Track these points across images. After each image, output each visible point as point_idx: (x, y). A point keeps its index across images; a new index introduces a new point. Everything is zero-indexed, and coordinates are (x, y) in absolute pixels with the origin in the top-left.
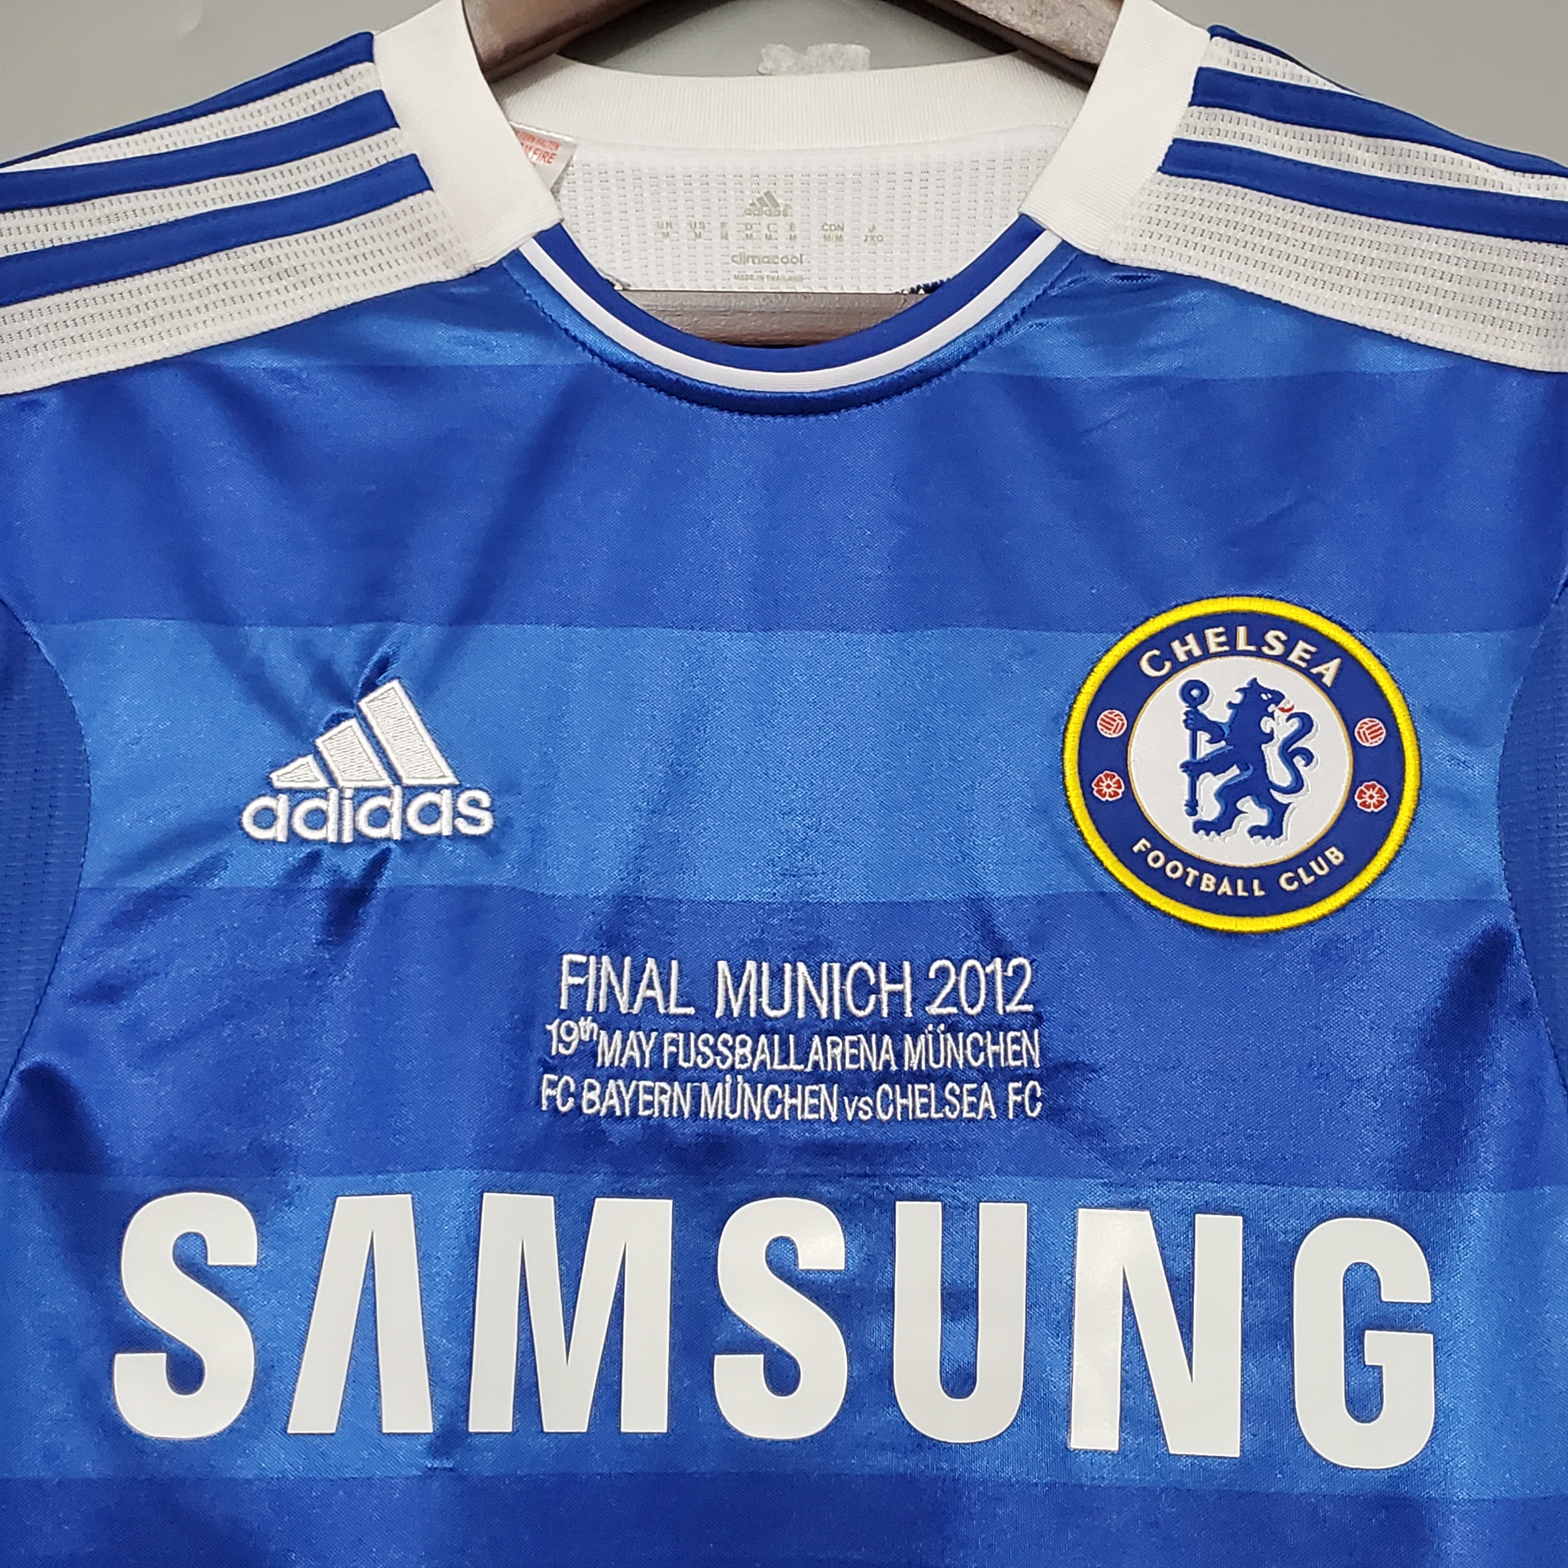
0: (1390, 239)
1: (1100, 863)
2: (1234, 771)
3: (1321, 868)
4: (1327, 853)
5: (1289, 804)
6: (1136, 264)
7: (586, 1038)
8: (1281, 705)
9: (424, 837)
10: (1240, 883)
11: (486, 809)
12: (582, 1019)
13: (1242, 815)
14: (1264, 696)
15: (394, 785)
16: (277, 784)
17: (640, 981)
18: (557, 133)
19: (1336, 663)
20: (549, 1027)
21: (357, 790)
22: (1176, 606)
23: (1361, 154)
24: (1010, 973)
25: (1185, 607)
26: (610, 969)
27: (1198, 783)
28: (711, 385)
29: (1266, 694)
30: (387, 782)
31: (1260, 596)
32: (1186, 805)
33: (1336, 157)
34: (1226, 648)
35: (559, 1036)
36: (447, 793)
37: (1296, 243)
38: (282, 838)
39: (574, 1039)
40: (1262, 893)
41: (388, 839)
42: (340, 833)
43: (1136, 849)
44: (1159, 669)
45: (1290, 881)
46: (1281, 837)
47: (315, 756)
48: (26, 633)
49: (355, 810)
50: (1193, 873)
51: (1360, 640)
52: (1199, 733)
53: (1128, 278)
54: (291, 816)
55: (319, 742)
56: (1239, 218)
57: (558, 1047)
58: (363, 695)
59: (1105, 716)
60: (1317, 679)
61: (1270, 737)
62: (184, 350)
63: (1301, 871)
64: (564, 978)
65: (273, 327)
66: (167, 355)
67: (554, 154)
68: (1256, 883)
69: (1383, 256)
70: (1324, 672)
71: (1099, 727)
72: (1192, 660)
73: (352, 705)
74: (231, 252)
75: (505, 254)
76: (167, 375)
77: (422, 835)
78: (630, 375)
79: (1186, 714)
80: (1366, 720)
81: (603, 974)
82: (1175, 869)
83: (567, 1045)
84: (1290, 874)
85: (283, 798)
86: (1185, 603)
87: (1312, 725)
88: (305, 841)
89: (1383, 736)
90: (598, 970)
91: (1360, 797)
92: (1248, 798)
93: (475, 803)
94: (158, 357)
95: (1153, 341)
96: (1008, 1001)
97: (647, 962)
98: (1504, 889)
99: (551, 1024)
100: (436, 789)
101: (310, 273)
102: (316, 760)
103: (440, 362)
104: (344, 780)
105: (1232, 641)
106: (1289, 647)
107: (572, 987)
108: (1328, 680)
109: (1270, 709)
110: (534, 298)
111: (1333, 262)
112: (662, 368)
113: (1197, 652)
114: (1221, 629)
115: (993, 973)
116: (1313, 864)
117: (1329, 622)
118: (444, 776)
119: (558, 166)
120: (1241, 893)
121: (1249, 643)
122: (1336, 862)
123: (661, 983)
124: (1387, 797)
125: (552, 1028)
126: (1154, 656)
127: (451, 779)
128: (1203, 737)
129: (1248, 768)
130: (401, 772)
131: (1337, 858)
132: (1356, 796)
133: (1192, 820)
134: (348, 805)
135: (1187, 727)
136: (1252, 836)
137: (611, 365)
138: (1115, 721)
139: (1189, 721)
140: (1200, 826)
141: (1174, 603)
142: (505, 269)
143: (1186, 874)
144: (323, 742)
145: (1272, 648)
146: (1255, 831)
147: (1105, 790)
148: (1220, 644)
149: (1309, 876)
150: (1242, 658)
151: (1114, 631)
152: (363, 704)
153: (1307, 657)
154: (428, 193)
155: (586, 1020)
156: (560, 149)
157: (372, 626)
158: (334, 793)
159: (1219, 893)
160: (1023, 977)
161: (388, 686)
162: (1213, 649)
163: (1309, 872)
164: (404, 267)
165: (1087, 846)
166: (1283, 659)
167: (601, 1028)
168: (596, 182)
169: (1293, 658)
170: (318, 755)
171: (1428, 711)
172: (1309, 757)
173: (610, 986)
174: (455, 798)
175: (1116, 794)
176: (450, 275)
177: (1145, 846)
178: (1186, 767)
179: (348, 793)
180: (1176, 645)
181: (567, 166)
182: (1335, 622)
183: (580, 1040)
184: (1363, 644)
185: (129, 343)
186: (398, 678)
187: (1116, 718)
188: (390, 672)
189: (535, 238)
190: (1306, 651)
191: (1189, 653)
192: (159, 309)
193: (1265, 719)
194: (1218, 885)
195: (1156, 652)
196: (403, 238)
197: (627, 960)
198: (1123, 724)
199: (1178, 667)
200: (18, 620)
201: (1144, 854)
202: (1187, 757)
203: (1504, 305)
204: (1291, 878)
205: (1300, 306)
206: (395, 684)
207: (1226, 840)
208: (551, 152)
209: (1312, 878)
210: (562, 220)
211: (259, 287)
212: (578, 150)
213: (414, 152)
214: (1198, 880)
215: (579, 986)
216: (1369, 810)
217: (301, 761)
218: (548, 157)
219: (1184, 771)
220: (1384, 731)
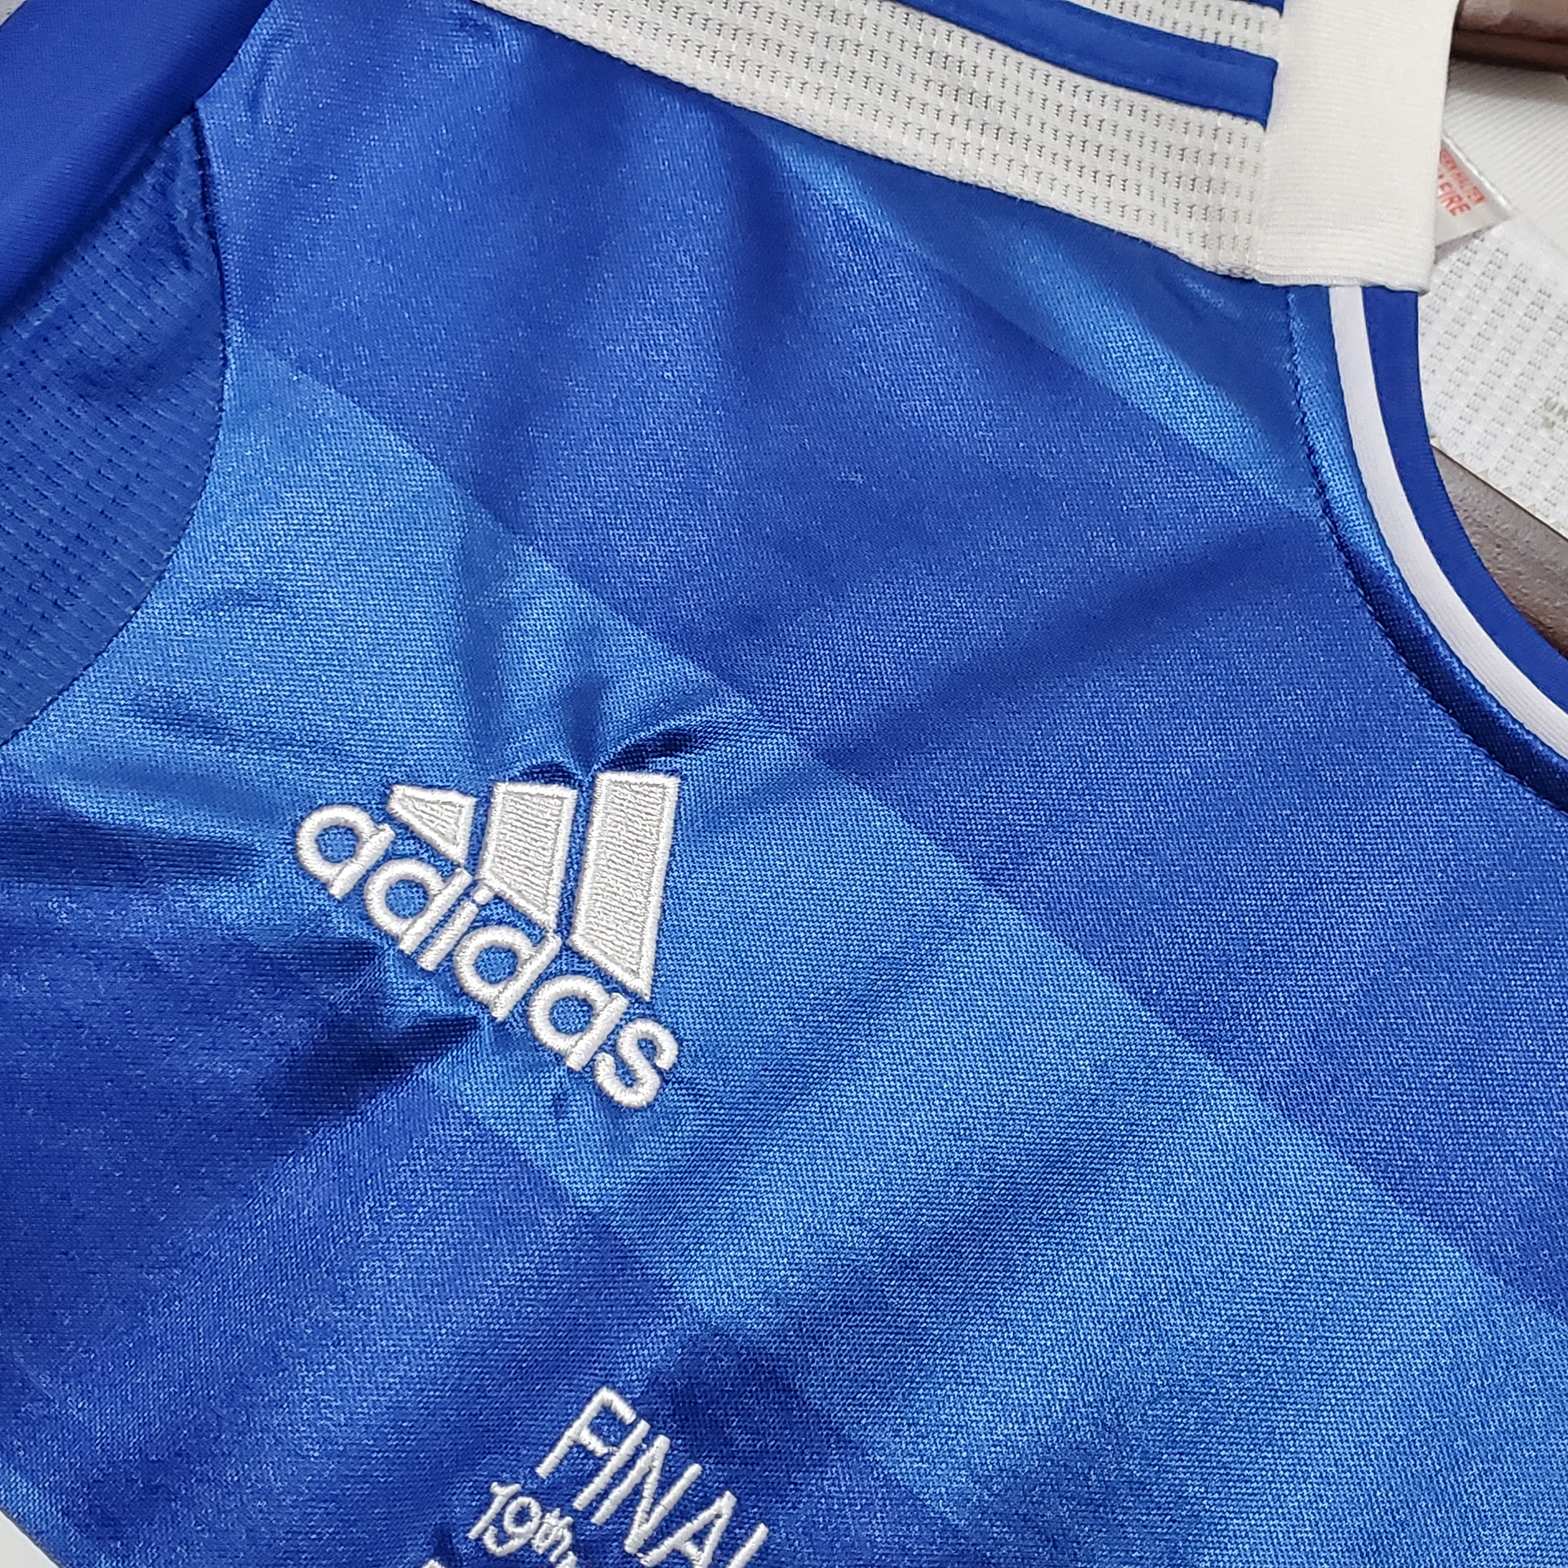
7: (540, 1545)
9: (537, 1045)
11: (660, 1072)
12: (557, 1512)
15: (556, 932)
16: (395, 806)
17: (689, 1520)
18: (1493, 185)
20: (495, 1488)
21: (498, 898)
26: (658, 1464)
28: (1476, 681)
30: (548, 918)
35: (500, 1515)
36: (620, 1002)
38: (338, 889)
39: (518, 1536)
41: (485, 1007)
42: (425, 943)
47: (477, 805)
48: (222, 336)
49: (473, 927)
54: (376, 867)
55: (501, 789)
57: (486, 1530)
58: (615, 765)
62: (746, 102)
64: (577, 1424)
65: (895, 158)
66: (718, 93)
67: (1468, 208)
73: (587, 767)
74: (915, 16)
75: (1303, 282)
76: (696, 120)
77: (536, 1039)
78: (1359, 580)
81: (641, 1463)
83: (503, 1537)
85: (388, 832)
88: (368, 919)
90: (638, 1452)
93: (648, 1047)
94: (702, 87)
97: (721, 1495)
99: (503, 1483)
100: (612, 985)
101: (1005, 119)
102: (476, 811)
103: (1092, 370)
104: (490, 870)
107: (579, 1446)
110: (1299, 372)
112: (1417, 605)
118: (635, 973)
119: (1461, 225)
123: (720, 1546)
125: (501, 1492)
127: (641, 984)
130: (581, 922)
134: (468, 911)
137: (1342, 546)
142: (1288, 304)
144: (509, 793)
152: (606, 779)
154: (1255, 126)
155: (561, 1517)
156: (1480, 205)
157: (706, 676)
158: (462, 879)
161: (659, 779)
164: (1143, 201)
167: (574, 1548)
168: (1500, 284)
170: (484, 804)
173: (637, 1491)
174: (628, 1018)
176: (1200, 257)
179: (482, 895)
181: (1475, 235)
183: (528, 1545)
185: (678, 40)
186: (684, 778)
188: (677, 762)
189: (1364, 289)
192: (756, 22)
196: (1173, 164)
197: (693, 1470)
200: (224, 308)
206: (672, 783)
208: (1465, 200)
210: (1424, 292)
211: (917, 90)
212: (1506, 223)
213: (1278, 60)
215: (590, 1454)
217: (453, 796)
218: (1457, 205)
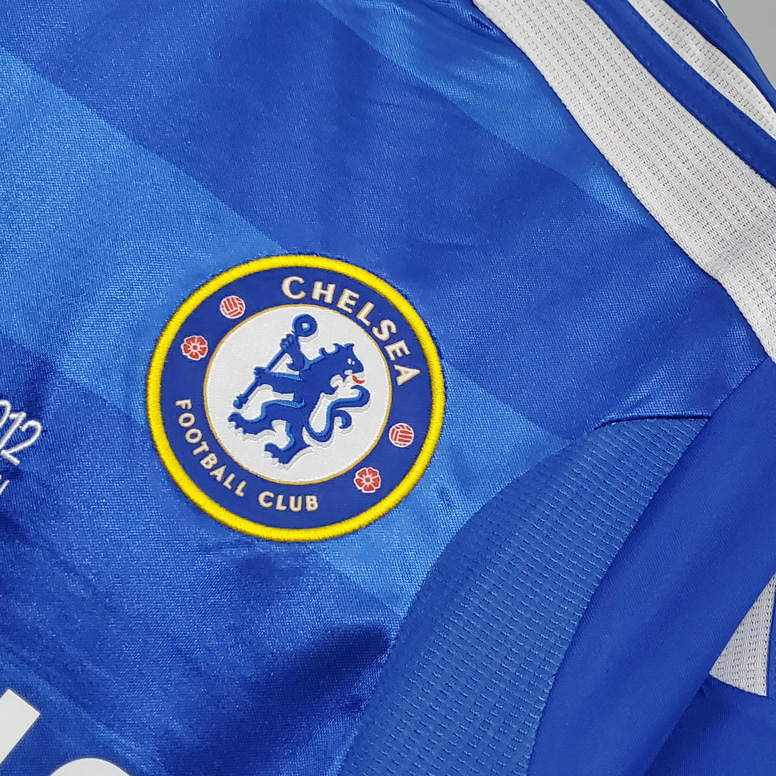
0: (670, 115)
1: (146, 395)
2: (289, 397)
3: (296, 505)
4: (308, 498)
5: (309, 446)
6: (489, 16)
8: (357, 375)
10: (232, 476)
13: (270, 431)
14: (349, 361)
19: (415, 372)
22: (339, 259)
23: (695, 49)
24: (24, 429)
25: (344, 264)
27: (258, 388)
29: (352, 360)
31: (400, 291)
32: (238, 397)
33: (677, 40)
34: (350, 311)
37: (606, 76)
40: (242, 494)
43: (179, 403)
44: (294, 293)
45: (267, 499)
46: (285, 465)
50: (205, 447)
51: (443, 368)
52: (286, 355)
53: (478, 21)
56: (581, 34)
59: (232, 298)
60: (394, 374)
61: (332, 391)
63: (280, 498)
68: (243, 484)
69: (657, 122)
70: (403, 373)
71: (222, 303)
72: (321, 302)
79: (288, 336)
80: (404, 425)
82: (194, 436)
84: (272, 495)
86: (346, 261)
87: (366, 403)
89: (408, 444)
91: (360, 475)
92: (284, 422)
95: (461, 72)
96: (7, 447)
98: (406, 609)
105: (358, 308)
106: (393, 339)
108: (401, 380)
109: (347, 372)
111: (621, 104)
113: (329, 300)
114: (356, 296)
115: (13, 421)
116: (292, 499)
117: (431, 341)
120: (227, 484)
121: (367, 318)
122: (309, 508)
124: (379, 487)
126: (297, 282)
128: (287, 359)
129: (301, 403)
131: (312, 505)
132: (358, 472)
133: (233, 410)
135: (282, 345)
136: (266, 450)
138: (236, 307)
139: (286, 343)
140: (235, 418)
141: (339, 256)
143: (199, 444)
145: (380, 332)
146: (270, 448)
147: (191, 348)
148: (347, 305)
149: (283, 504)
150: (355, 325)
151: (284, 247)
153: (400, 354)
159: (212, 473)
160: (29, 438)
162: (341, 305)
163: (286, 502)
165: (146, 378)
166: (382, 345)
169: (389, 349)
171: (451, 448)
172: (347, 423)
175: (196, 356)
177: (187, 406)
178: (259, 371)
180: (318, 285)
182: (436, 344)
184: (443, 371)
187: (238, 305)
190: (401, 350)
191: (323, 296)
193: (338, 376)
194: (215, 468)
195: (301, 280)
198: (240, 313)
199: (308, 300)
201: (182, 411)
202: (265, 365)
203: (711, 208)
204: (270, 497)
205: (577, 119)
207: (246, 441)
209: (284, 508)
214: (204, 454)
216: (359, 488)
219: (255, 373)
220: (412, 441)
